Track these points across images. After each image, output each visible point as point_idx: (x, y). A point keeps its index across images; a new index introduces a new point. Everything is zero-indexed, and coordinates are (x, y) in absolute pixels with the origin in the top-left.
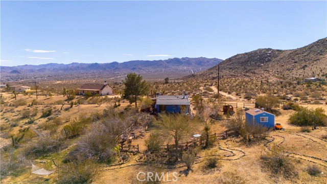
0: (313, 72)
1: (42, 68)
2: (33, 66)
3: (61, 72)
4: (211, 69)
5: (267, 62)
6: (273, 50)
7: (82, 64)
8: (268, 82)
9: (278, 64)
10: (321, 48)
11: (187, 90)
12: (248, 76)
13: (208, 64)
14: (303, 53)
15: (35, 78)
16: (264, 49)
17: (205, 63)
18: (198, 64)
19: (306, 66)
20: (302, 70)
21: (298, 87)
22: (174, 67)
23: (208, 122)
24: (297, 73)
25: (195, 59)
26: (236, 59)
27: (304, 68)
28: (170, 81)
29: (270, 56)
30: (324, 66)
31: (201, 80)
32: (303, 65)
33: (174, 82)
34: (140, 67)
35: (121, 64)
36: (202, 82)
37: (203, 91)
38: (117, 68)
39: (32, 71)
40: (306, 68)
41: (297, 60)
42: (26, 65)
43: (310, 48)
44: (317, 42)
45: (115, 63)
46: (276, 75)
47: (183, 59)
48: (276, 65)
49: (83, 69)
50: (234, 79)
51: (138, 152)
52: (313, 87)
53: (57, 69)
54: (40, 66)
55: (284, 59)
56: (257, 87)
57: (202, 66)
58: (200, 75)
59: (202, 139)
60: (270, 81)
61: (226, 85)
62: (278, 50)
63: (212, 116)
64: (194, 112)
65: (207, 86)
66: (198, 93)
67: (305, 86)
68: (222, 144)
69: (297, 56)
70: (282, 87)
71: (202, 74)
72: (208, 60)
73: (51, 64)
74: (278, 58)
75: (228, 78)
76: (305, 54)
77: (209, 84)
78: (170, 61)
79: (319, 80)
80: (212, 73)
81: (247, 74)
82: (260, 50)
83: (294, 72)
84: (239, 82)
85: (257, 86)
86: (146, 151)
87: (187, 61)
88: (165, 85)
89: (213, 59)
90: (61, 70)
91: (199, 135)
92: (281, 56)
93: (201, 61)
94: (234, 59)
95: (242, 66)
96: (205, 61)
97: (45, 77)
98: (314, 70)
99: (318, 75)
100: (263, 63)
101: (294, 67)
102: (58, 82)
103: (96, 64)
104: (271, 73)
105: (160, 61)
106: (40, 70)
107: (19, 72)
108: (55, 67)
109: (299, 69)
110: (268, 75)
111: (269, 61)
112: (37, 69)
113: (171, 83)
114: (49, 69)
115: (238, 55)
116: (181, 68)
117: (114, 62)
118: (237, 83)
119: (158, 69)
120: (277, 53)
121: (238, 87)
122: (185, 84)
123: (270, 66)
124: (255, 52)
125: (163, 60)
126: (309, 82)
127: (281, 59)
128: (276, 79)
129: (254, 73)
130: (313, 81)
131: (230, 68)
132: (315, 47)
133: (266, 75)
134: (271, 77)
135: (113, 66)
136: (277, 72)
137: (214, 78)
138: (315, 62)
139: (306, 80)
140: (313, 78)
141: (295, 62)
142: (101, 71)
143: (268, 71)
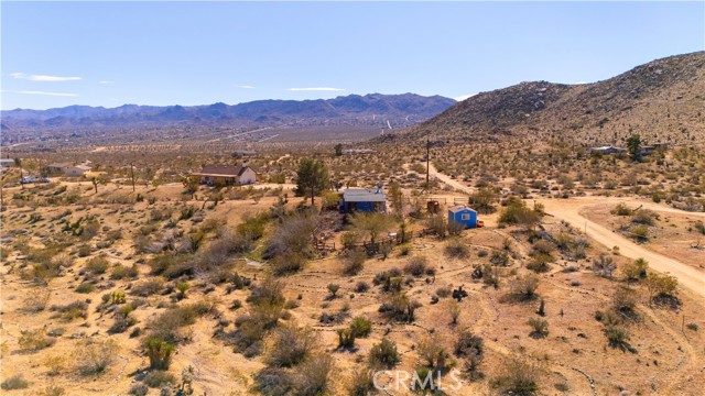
0: (616, 134)
1: (57, 117)
2: (34, 111)
3: (99, 125)
4: (428, 123)
5: (537, 109)
6: (551, 84)
7: (145, 108)
8: (529, 153)
9: (556, 114)
10: (638, 85)
11: (378, 171)
12: (496, 141)
13: (422, 108)
14: (604, 94)
15: (44, 139)
16: (532, 83)
17: (415, 105)
18: (401, 110)
19: (606, 120)
20: (595, 130)
21: (577, 163)
22: (350, 115)
23: (406, 221)
24: (583, 137)
25: (395, 97)
26: (477, 102)
27: (601, 124)
28: (345, 151)
29: (543, 98)
30: (637, 121)
31: (406, 149)
32: (601, 118)
33: (354, 153)
34: (275, 114)
35: (234, 107)
36: (407, 153)
37: (409, 172)
38: (224, 117)
39: (33, 123)
40: (606, 125)
41: (591, 108)
42: (18, 110)
43: (618, 82)
44: (633, 71)
45: (220, 106)
46: (550, 138)
47: (369, 96)
48: (553, 117)
49: (148, 118)
50: (468, 146)
51: (334, 250)
52: (602, 163)
53: (89, 118)
54: (49, 111)
55: (569, 104)
56: (506, 165)
57: (409, 112)
58: (406, 136)
59: (397, 237)
60: (533, 151)
61: (452, 158)
62: (560, 86)
63: (411, 215)
64: (390, 210)
65: (417, 162)
66: (398, 177)
67: (589, 161)
68: (418, 241)
69: (594, 99)
70: (550, 164)
71: (408, 134)
72: (423, 101)
73: (75, 108)
74: (559, 102)
75: (457, 145)
76: (608, 96)
77: (421, 157)
78: (341, 102)
79: (616, 151)
80: (429, 132)
81: (496, 136)
82: (525, 86)
83: (583, 132)
84: (476, 153)
85: (506, 162)
86: (343, 249)
87: (376, 103)
88: (336, 160)
89: (433, 97)
90: (99, 121)
91: (394, 234)
92: (566, 97)
93: (407, 103)
95: (488, 117)
96: (416, 101)
97: (65, 137)
98: (619, 128)
99: (623, 139)
100: (529, 112)
101: (585, 121)
102: (99, 149)
103: (178, 107)
104: (540, 133)
105: (320, 101)
106: (50, 122)
108: (86, 115)
109: (592, 127)
110: (534, 137)
111: (542, 107)
112: (44, 118)
113: (348, 155)
114: (71, 120)
115: (481, 94)
116: (364, 117)
117: (217, 104)
118: (473, 154)
119: (315, 119)
120: (557, 90)
121: (472, 164)
122: (375, 158)
123: (542, 118)
124: (515, 90)
125: (325, 98)
126: (598, 155)
127: (564, 104)
128: (547, 147)
129: (509, 133)
130: (605, 152)
131: (465, 122)
132: (628, 81)
133: (531, 137)
134: (539, 143)
135: (216, 113)
136: (552, 133)
137: (429, 145)
138: (623, 113)
139: (592, 152)
140: (605, 148)
141: (589, 112)
142: (189, 123)
143: (537, 130)
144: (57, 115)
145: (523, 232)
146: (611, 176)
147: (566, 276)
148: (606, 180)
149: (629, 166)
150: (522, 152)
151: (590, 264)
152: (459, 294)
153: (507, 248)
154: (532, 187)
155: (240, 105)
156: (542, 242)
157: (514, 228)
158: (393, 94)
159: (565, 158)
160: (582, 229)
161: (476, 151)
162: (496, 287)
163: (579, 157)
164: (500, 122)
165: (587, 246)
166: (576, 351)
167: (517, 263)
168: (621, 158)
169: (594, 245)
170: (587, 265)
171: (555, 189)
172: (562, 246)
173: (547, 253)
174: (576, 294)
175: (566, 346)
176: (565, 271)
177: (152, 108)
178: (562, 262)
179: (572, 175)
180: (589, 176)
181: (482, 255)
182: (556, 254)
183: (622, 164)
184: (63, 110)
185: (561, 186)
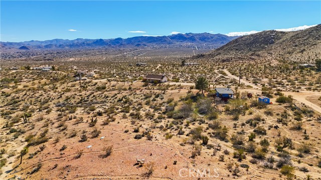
0: (309, 57)
1: (49, 45)
2: (39, 42)
3: (67, 48)
4: (219, 49)
5: (270, 44)
6: (277, 32)
7: (87, 40)
8: (270, 66)
9: (280, 46)
12: (253, 59)
13: (212, 40)
14: (303, 37)
15: (46, 54)
16: (268, 31)
17: (208, 38)
18: (202, 40)
19: (304, 50)
20: (299, 55)
21: (293, 72)
22: (178, 43)
24: (295, 57)
25: (199, 35)
26: (242, 40)
27: (302, 52)
29: (273, 38)
30: (319, 51)
32: (302, 48)
33: (190, 64)
34: (144, 43)
36: (214, 65)
37: (220, 75)
38: (122, 44)
39: (39, 47)
40: (304, 52)
41: (297, 44)
42: (33, 41)
43: (310, 32)
45: (119, 39)
46: (278, 58)
47: (187, 34)
48: (279, 48)
49: (88, 45)
50: (241, 62)
52: (305, 72)
53: (63, 45)
54: (46, 42)
55: (286, 41)
56: (261, 72)
57: (206, 41)
59: (244, 107)
60: (272, 65)
61: (236, 68)
62: (281, 32)
65: (220, 69)
67: (299, 71)
68: (252, 109)
69: (298, 39)
70: (281, 72)
71: (210, 54)
72: (212, 36)
74: (281, 40)
75: (236, 61)
76: (305, 38)
77: (221, 67)
78: (174, 37)
79: (311, 66)
80: (220, 54)
81: (253, 57)
82: (265, 32)
83: (294, 55)
84: (246, 66)
85: (261, 70)
86: (226, 111)
87: (190, 37)
89: (217, 35)
90: (67, 46)
91: (242, 106)
92: (284, 38)
93: (204, 37)
94: (240, 40)
95: (248, 47)
96: (209, 36)
97: (54, 54)
98: (311, 54)
99: (313, 60)
100: (267, 45)
101: (294, 50)
103: (101, 40)
104: (273, 56)
105: (165, 37)
106: (46, 46)
107: (27, 48)
108: (61, 44)
109: (298, 53)
110: (271, 58)
111: (273, 43)
112: (44, 44)
113: (188, 65)
114: (55, 45)
116: (185, 44)
119: (162, 45)
120: (280, 35)
121: (245, 71)
123: (273, 48)
124: (260, 34)
126: (302, 68)
127: (284, 41)
128: (277, 62)
129: (258, 55)
130: (306, 67)
131: (237, 49)
132: (315, 31)
133: (270, 58)
134: (273, 61)
135: (118, 43)
136: (278, 55)
137: (224, 61)
138: (312, 47)
139: (300, 66)
140: (306, 65)
141: (296, 46)
142: (107, 47)
143: (271, 54)
144: (49, 43)
145: (289, 107)
146: (310, 78)
147: (308, 122)
148: (308, 81)
149: (317, 74)
150: (267, 66)
151: (316, 119)
152: (276, 127)
153: (285, 112)
154: (277, 84)
155: (128, 39)
156: (296, 110)
157: (285, 105)
158: (198, 33)
159: (288, 69)
160: (310, 106)
161: (245, 64)
162: (287, 125)
163: (294, 68)
164: (253, 49)
165: (313, 112)
166: (319, 143)
167: (291, 118)
168: (313, 69)
169: (315, 112)
170: (314, 119)
171: (288, 85)
172: (304, 112)
173: (300, 115)
174: (314, 128)
175: (315, 142)
176: (308, 121)
177: (89, 40)
178: (306, 118)
179: (292, 78)
180: (300, 79)
181: (278, 115)
182: (302, 115)
183: (313, 72)
184: (51, 41)
185: (290, 83)
